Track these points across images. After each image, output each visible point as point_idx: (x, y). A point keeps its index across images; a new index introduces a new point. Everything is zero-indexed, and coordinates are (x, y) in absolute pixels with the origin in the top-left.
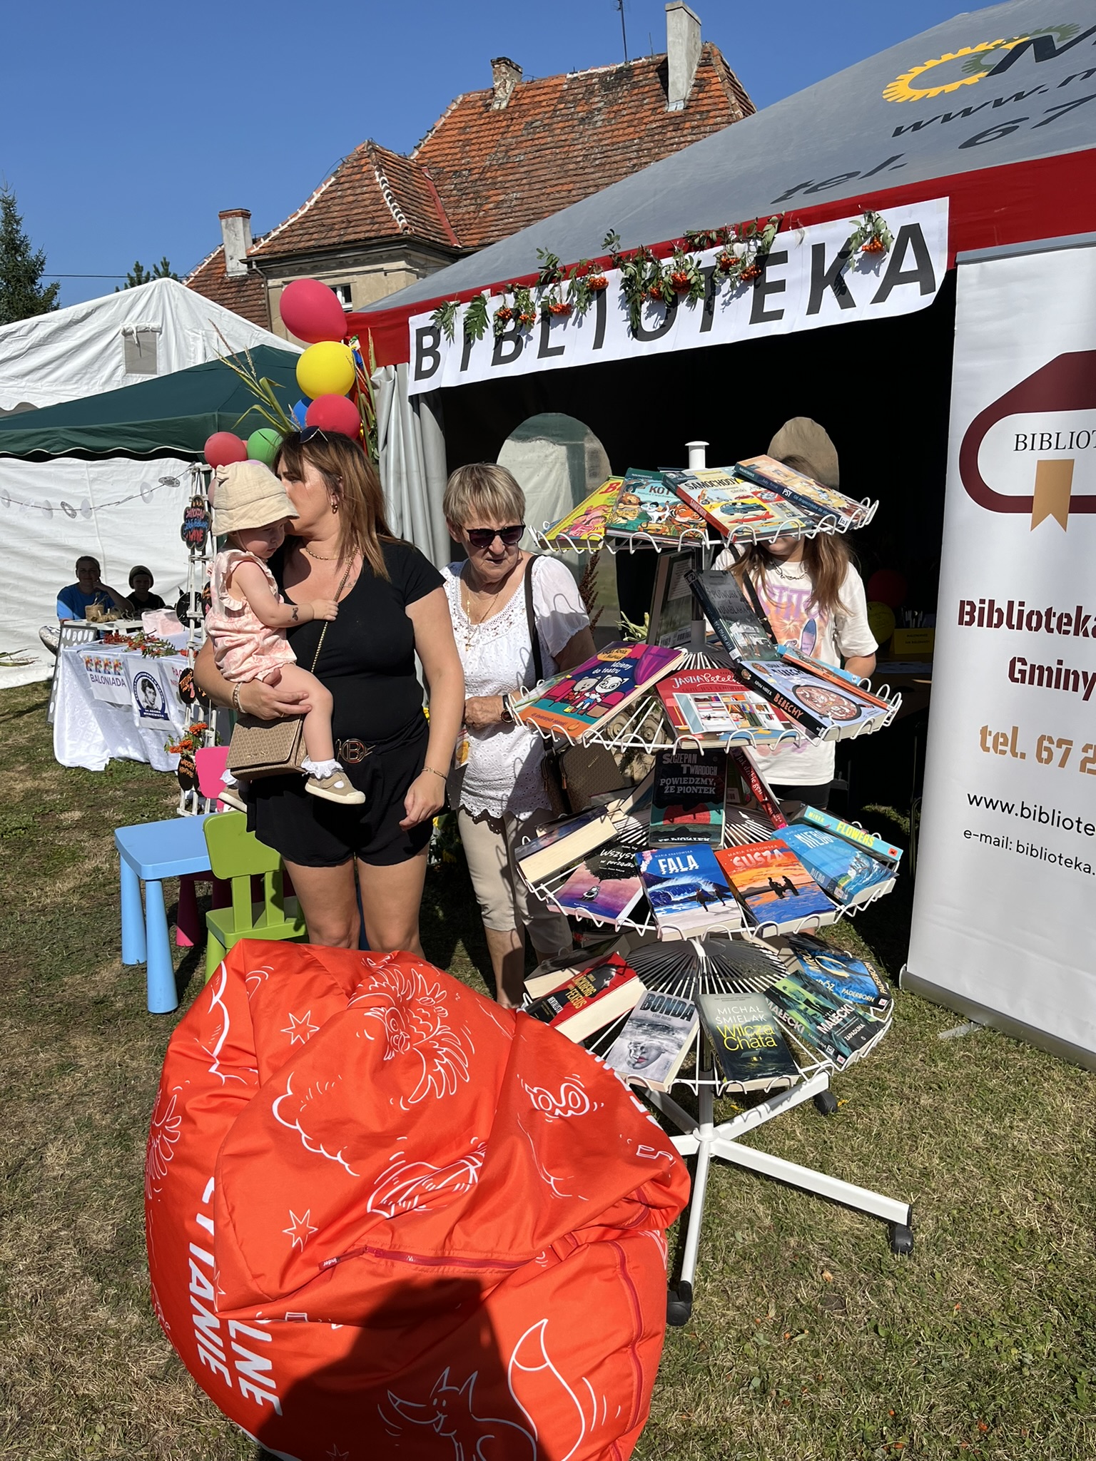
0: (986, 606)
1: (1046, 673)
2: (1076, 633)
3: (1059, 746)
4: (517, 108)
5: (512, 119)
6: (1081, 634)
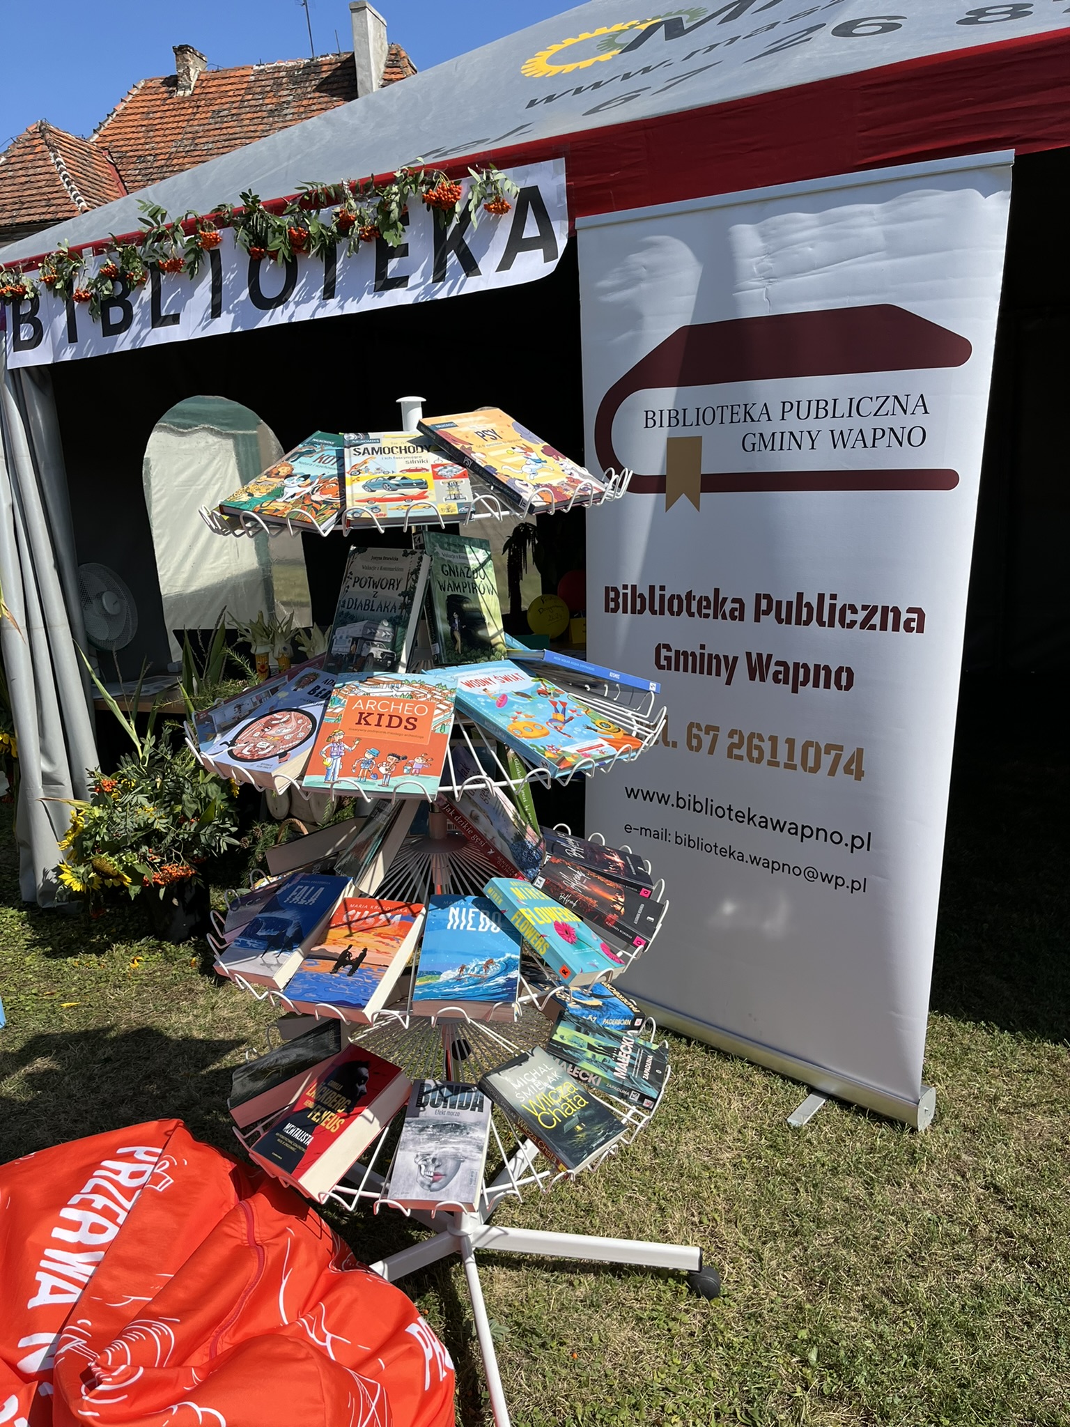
0: (629, 591)
1: (690, 658)
2: (716, 617)
3: (707, 733)
4: (203, 96)
5: (198, 107)
6: (720, 617)
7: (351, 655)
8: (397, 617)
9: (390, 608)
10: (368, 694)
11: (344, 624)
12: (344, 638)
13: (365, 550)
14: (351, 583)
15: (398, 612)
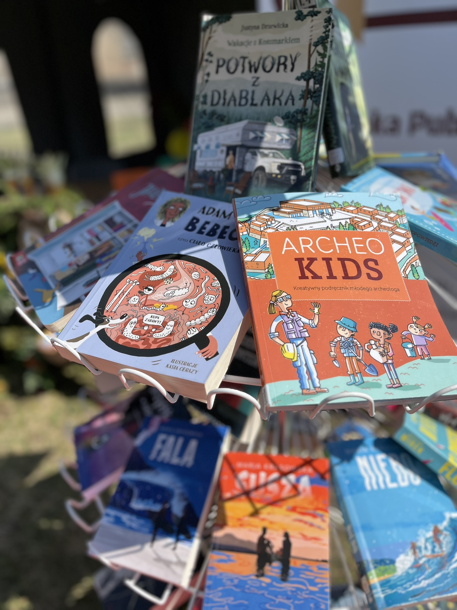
7: (227, 172)
8: (297, 112)
9: (283, 99)
10: (294, 227)
11: (209, 127)
12: (213, 147)
13: (228, 18)
14: (211, 68)
15: (299, 104)
